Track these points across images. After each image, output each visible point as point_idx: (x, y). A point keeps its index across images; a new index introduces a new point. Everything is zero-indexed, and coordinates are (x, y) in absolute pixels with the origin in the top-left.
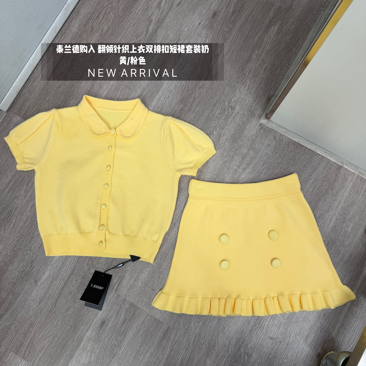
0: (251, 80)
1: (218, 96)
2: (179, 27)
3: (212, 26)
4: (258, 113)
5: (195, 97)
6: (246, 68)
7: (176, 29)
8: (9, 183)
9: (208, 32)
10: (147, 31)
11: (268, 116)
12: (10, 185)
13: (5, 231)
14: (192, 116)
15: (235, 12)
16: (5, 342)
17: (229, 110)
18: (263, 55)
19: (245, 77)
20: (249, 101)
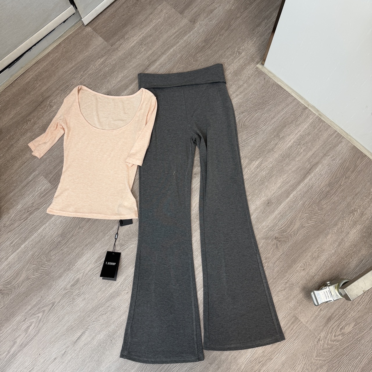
0: (257, 38)
1: (232, 43)
4: (257, 60)
5: (215, 40)
6: (256, 29)
8: (72, 68)
11: (263, 63)
12: (72, 69)
13: (60, 97)
14: (210, 52)
16: (40, 168)
17: (237, 54)
18: (270, 24)
19: (254, 35)
20: (252, 51)
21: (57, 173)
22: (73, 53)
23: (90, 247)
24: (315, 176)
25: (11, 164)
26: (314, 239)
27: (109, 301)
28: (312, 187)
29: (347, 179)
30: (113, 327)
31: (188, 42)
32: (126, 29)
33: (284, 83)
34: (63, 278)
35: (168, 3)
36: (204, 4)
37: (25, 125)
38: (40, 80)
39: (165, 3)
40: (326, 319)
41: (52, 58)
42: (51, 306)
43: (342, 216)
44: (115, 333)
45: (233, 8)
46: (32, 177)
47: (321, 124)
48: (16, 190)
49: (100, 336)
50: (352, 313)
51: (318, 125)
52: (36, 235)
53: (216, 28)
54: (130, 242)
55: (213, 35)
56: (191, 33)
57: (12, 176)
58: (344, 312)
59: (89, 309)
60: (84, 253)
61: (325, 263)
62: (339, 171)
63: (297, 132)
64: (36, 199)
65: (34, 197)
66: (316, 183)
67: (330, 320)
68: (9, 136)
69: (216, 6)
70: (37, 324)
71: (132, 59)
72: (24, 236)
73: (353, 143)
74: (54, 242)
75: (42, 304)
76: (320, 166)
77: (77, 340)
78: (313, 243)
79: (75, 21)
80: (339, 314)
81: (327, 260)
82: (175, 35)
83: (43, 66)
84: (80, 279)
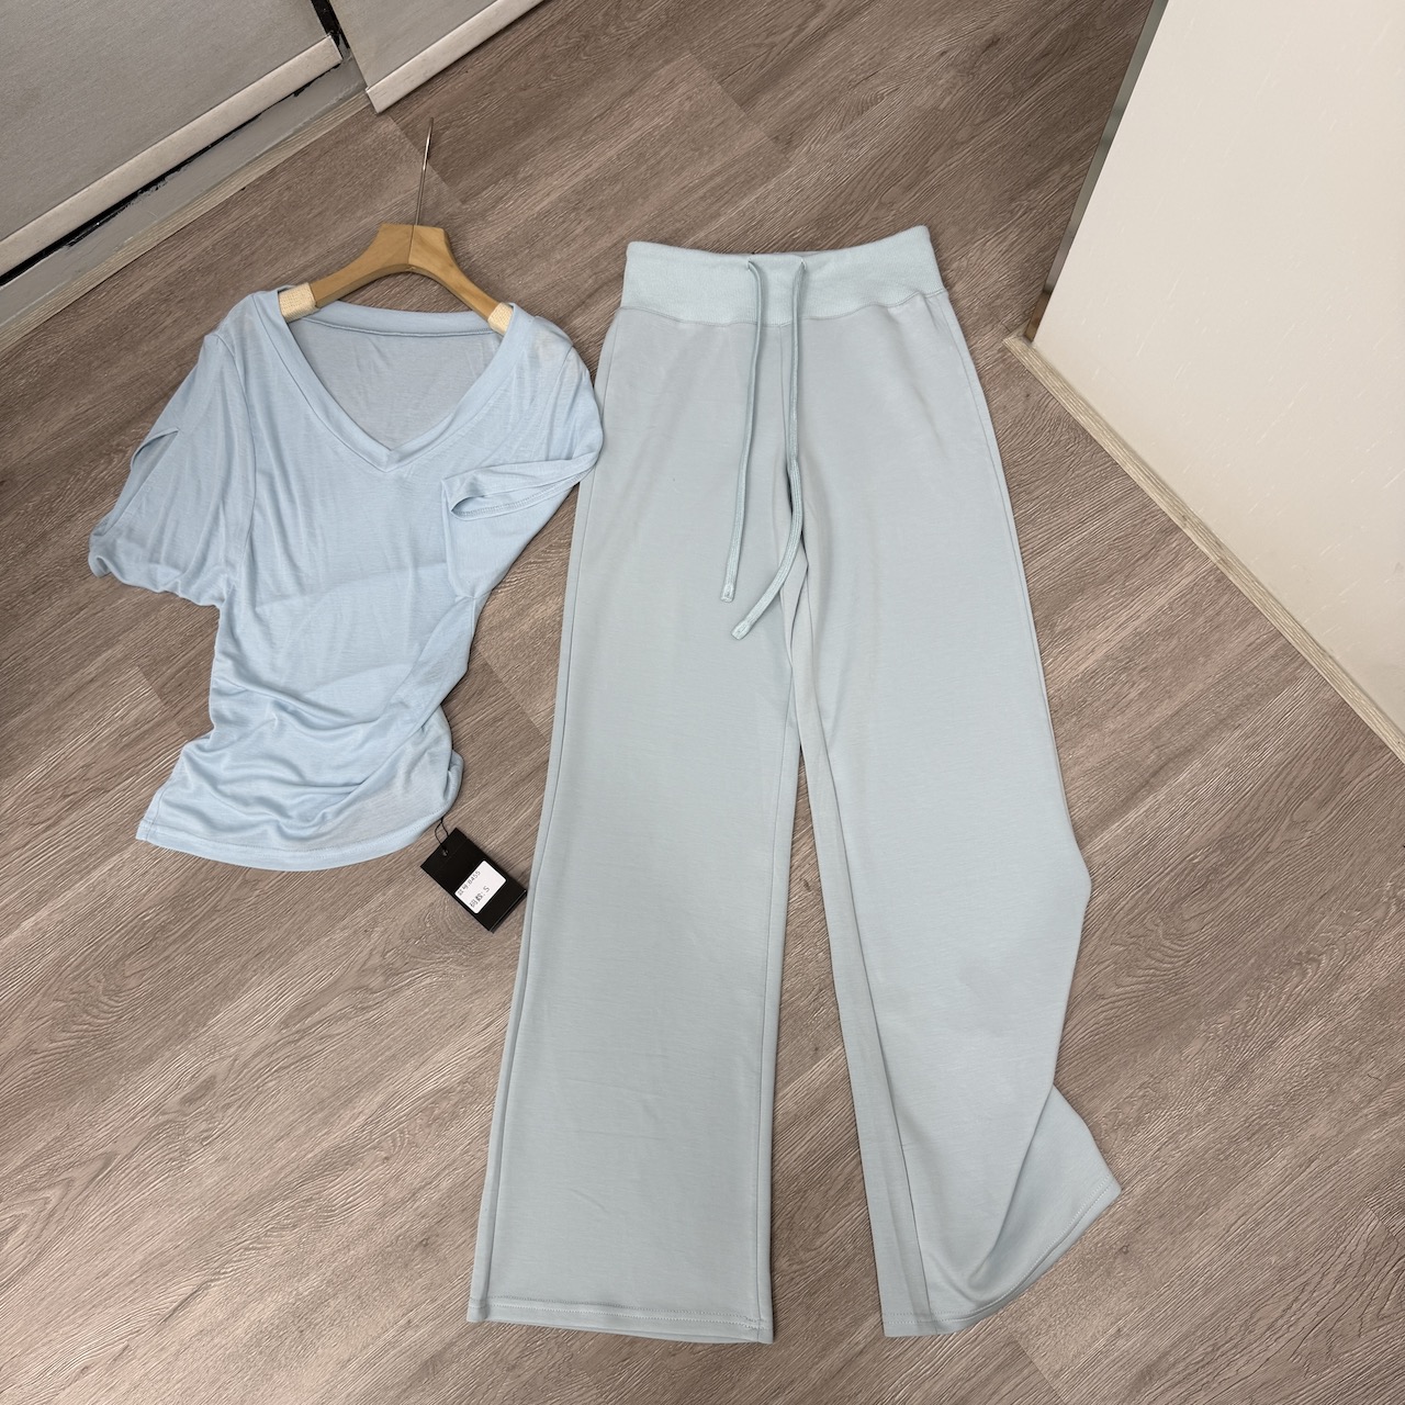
0: (1021, 231)
2: (886, 45)
3: (975, 70)
4: (1008, 318)
5: (857, 224)
6: (1023, 198)
7: (877, 47)
9: (958, 78)
10: (801, 28)
11: (1030, 335)
15: (1048, 54)
16: (132, 635)
19: (1011, 217)
20: (996, 282)
21: (191, 661)
22: (315, 212)
23: (273, 962)
24: (1170, 799)
25: (28, 607)
26: (1132, 1050)
27: (312, 1178)
28: (1153, 843)
29: (1297, 831)
30: (314, 1281)
31: (753, 218)
32: (528, 140)
33: (1102, 422)
34: (155, 1067)
35: (700, 59)
36: (838, 76)
37: (103, 467)
38: (179, 302)
39: (687, 55)
40: (1134, 1371)
41: (238, 222)
42: (98, 1164)
43: (1256, 974)
44: (319, 1305)
45: (945, 103)
46: (97, 665)
47: (1225, 598)
48: (35, 709)
49: (261, 1306)
50: (1241, 1363)
51: (1213, 603)
52: (80, 887)
53: (868, 177)
54: (425, 965)
55: (852, 202)
56: (771, 187)
57: (28, 653)
58: (1207, 1354)
59: (235, 1198)
60: (246, 982)
61: (1163, 1151)
62: (1269, 795)
63: (1123, 619)
64: (100, 753)
65: (93, 744)
66: (1171, 827)
67: (1151, 1379)
68: (37, 499)
69: (882, 89)
70: (38, 1226)
71: (535, 260)
72: (37, 887)
73: (1342, 691)
74: (145, 923)
75: (68, 1153)
76: (1197, 764)
77: (175, 1310)
78: (1126, 1064)
79: (341, 91)
80: (1190, 1358)
81: (1170, 1138)
82: (709, 186)
83: (198, 250)
84: (217, 1079)
